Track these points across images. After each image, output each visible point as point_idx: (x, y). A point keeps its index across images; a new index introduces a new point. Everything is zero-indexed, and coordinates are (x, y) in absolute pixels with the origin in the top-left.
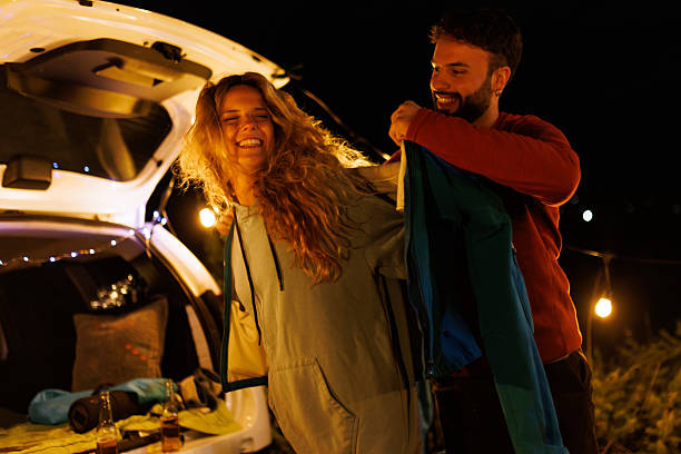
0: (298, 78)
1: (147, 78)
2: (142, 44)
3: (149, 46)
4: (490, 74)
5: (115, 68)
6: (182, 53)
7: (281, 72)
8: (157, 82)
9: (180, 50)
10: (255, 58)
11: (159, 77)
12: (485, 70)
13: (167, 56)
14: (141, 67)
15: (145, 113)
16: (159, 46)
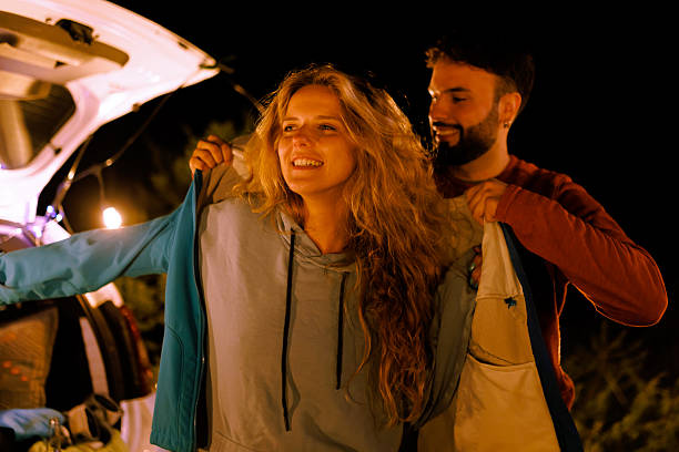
0: (230, 71)
1: (48, 59)
2: (43, 20)
3: (52, 23)
4: (497, 100)
5: (6, 45)
6: (94, 34)
7: (211, 62)
8: (59, 64)
9: (91, 30)
10: (181, 44)
11: (62, 59)
12: (490, 95)
13: (74, 35)
14: (41, 47)
15: (44, 93)
16: (66, 24)
